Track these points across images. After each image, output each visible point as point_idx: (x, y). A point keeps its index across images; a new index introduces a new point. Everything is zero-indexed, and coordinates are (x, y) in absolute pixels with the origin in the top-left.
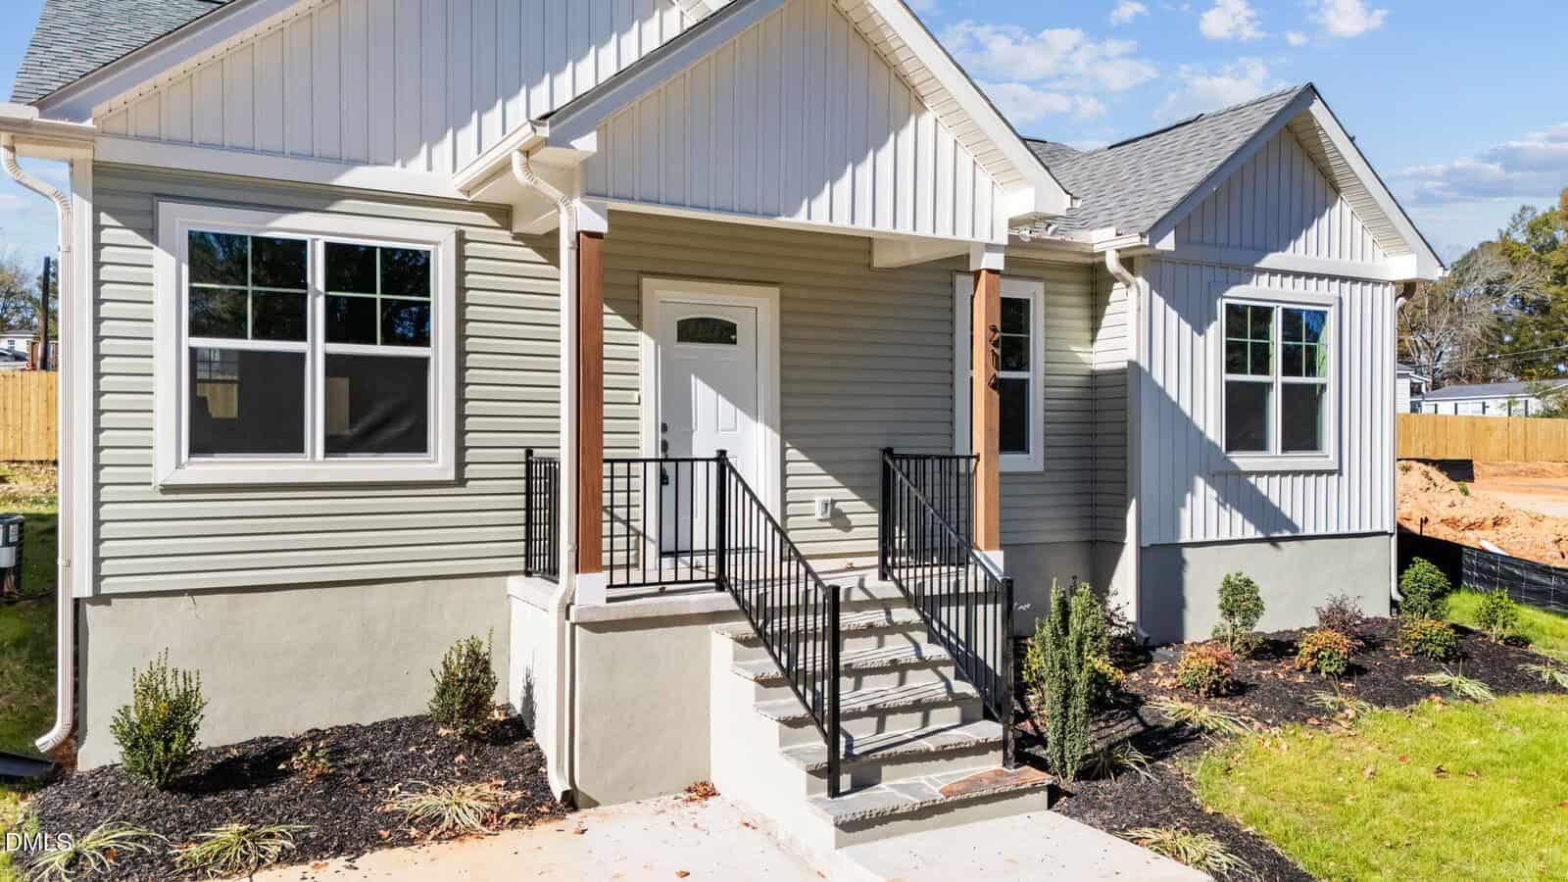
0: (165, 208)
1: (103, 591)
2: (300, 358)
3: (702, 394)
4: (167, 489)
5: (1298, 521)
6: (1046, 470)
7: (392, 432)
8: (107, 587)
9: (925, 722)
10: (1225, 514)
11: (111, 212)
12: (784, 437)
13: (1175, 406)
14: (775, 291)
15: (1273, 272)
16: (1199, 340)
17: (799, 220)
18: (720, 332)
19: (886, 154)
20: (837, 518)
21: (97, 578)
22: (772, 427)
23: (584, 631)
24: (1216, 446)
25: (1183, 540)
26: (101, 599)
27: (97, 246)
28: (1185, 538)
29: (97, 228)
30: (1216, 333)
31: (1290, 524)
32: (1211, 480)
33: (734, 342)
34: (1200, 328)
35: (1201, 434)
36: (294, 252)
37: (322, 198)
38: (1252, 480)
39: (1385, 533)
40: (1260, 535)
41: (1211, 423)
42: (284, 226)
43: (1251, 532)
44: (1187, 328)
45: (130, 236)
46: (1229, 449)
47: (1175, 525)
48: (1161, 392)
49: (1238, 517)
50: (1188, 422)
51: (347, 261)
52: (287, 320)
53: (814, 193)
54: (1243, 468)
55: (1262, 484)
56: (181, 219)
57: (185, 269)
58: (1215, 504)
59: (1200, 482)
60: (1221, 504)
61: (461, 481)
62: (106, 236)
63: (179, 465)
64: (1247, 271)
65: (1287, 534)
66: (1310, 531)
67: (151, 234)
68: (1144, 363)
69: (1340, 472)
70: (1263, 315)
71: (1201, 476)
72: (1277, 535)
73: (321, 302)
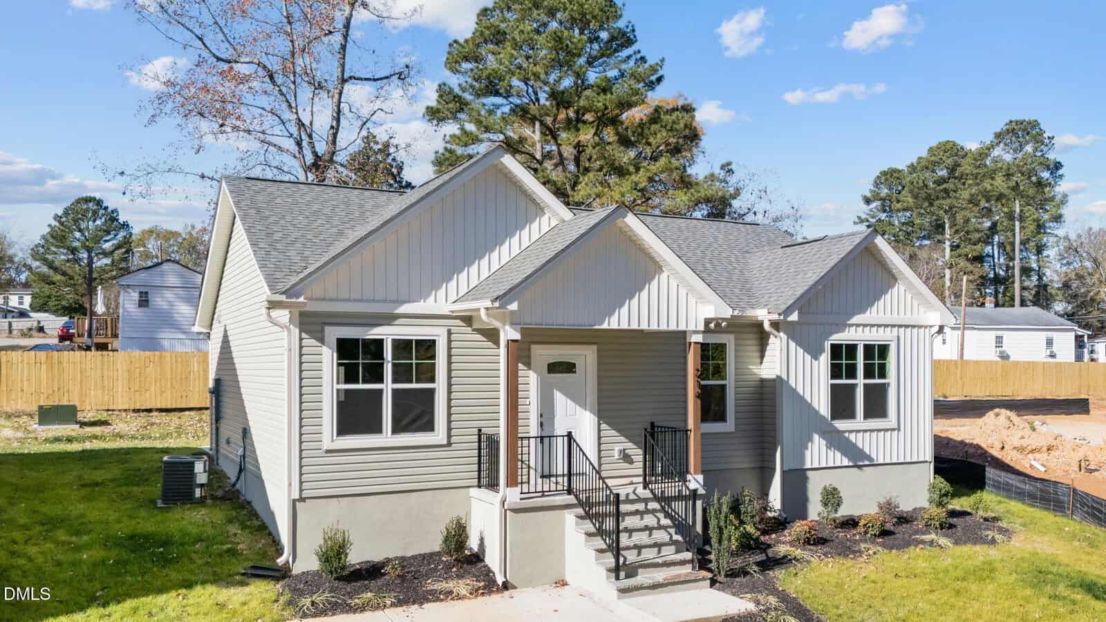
0: (328, 329)
1: (303, 496)
2: (381, 391)
3: (559, 398)
4: (328, 451)
5: (874, 456)
6: (736, 431)
7: (418, 424)
8: (305, 494)
9: (659, 552)
10: (831, 453)
11: (307, 333)
12: (600, 418)
13: (802, 399)
14: (595, 347)
15: (858, 325)
16: (815, 363)
17: (605, 326)
18: (569, 368)
19: (644, 293)
20: (627, 458)
21: (301, 490)
22: (594, 414)
23: (512, 513)
24: (824, 417)
25: (806, 467)
26: (302, 499)
27: (301, 347)
28: (808, 465)
29: (301, 339)
30: (825, 359)
31: (869, 458)
32: (823, 434)
33: (575, 372)
34: (815, 356)
35: (817, 412)
36: (379, 343)
37: (389, 319)
38: (847, 435)
39: (926, 462)
40: (851, 464)
41: (822, 404)
42: (375, 333)
43: (846, 462)
44: (808, 357)
45: (313, 342)
46: (833, 418)
47: (802, 458)
48: (794, 391)
49: (838, 455)
50: (810, 406)
51: (402, 347)
52: (376, 374)
53: (611, 314)
54: (841, 429)
55: (852, 437)
56: (335, 333)
57: (335, 355)
58: (825, 448)
59: (816, 437)
60: (828, 447)
61: (449, 444)
62: (305, 342)
63: (333, 441)
64: (842, 326)
65: (867, 463)
66: (881, 461)
67: (322, 340)
68: (784, 377)
69: (899, 429)
70: (852, 349)
71: (816, 433)
72: (861, 463)
73: (390, 365)
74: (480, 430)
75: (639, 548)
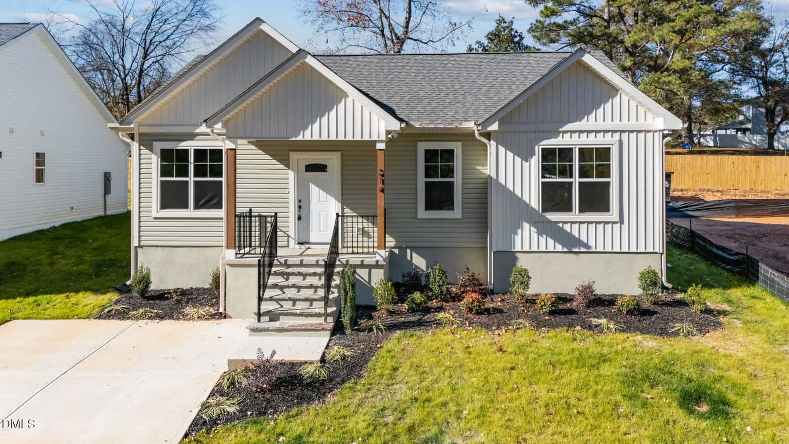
0: (155, 143)
1: (141, 245)
2: (187, 182)
3: (314, 190)
4: (155, 218)
5: (592, 243)
6: (463, 218)
7: (212, 203)
8: (142, 243)
10: (543, 240)
11: (143, 146)
12: (343, 204)
13: (512, 194)
14: (339, 154)
15: (572, 132)
16: (526, 165)
17: (300, 138)
18: (322, 168)
19: (333, 113)
20: (365, 233)
21: (140, 241)
22: (338, 201)
24: (535, 210)
25: (515, 250)
26: (140, 247)
27: (140, 155)
28: (518, 248)
29: (140, 150)
30: (535, 162)
31: (587, 246)
32: (533, 223)
33: (326, 171)
34: (526, 159)
35: (528, 206)
36: (186, 152)
37: (192, 136)
38: (561, 225)
39: (656, 253)
40: (565, 250)
41: (533, 198)
42: (183, 145)
43: (559, 248)
44: (518, 160)
45: (147, 151)
46: (543, 211)
47: (511, 242)
48: (504, 188)
49: (551, 242)
50: (520, 200)
51: (200, 154)
52: (183, 172)
53: (305, 129)
54: (553, 220)
55: (567, 227)
56: (159, 146)
57: (159, 159)
58: (536, 235)
59: (526, 226)
60: (540, 233)
61: (236, 216)
62: (142, 152)
63: (157, 212)
64: (555, 133)
65: (583, 250)
66: (600, 249)
67: (151, 150)
68: (494, 176)
69: (621, 221)
70: (565, 153)
71: (527, 222)
72: (577, 250)
73: (192, 165)
74: (251, 210)
75: (294, 301)
